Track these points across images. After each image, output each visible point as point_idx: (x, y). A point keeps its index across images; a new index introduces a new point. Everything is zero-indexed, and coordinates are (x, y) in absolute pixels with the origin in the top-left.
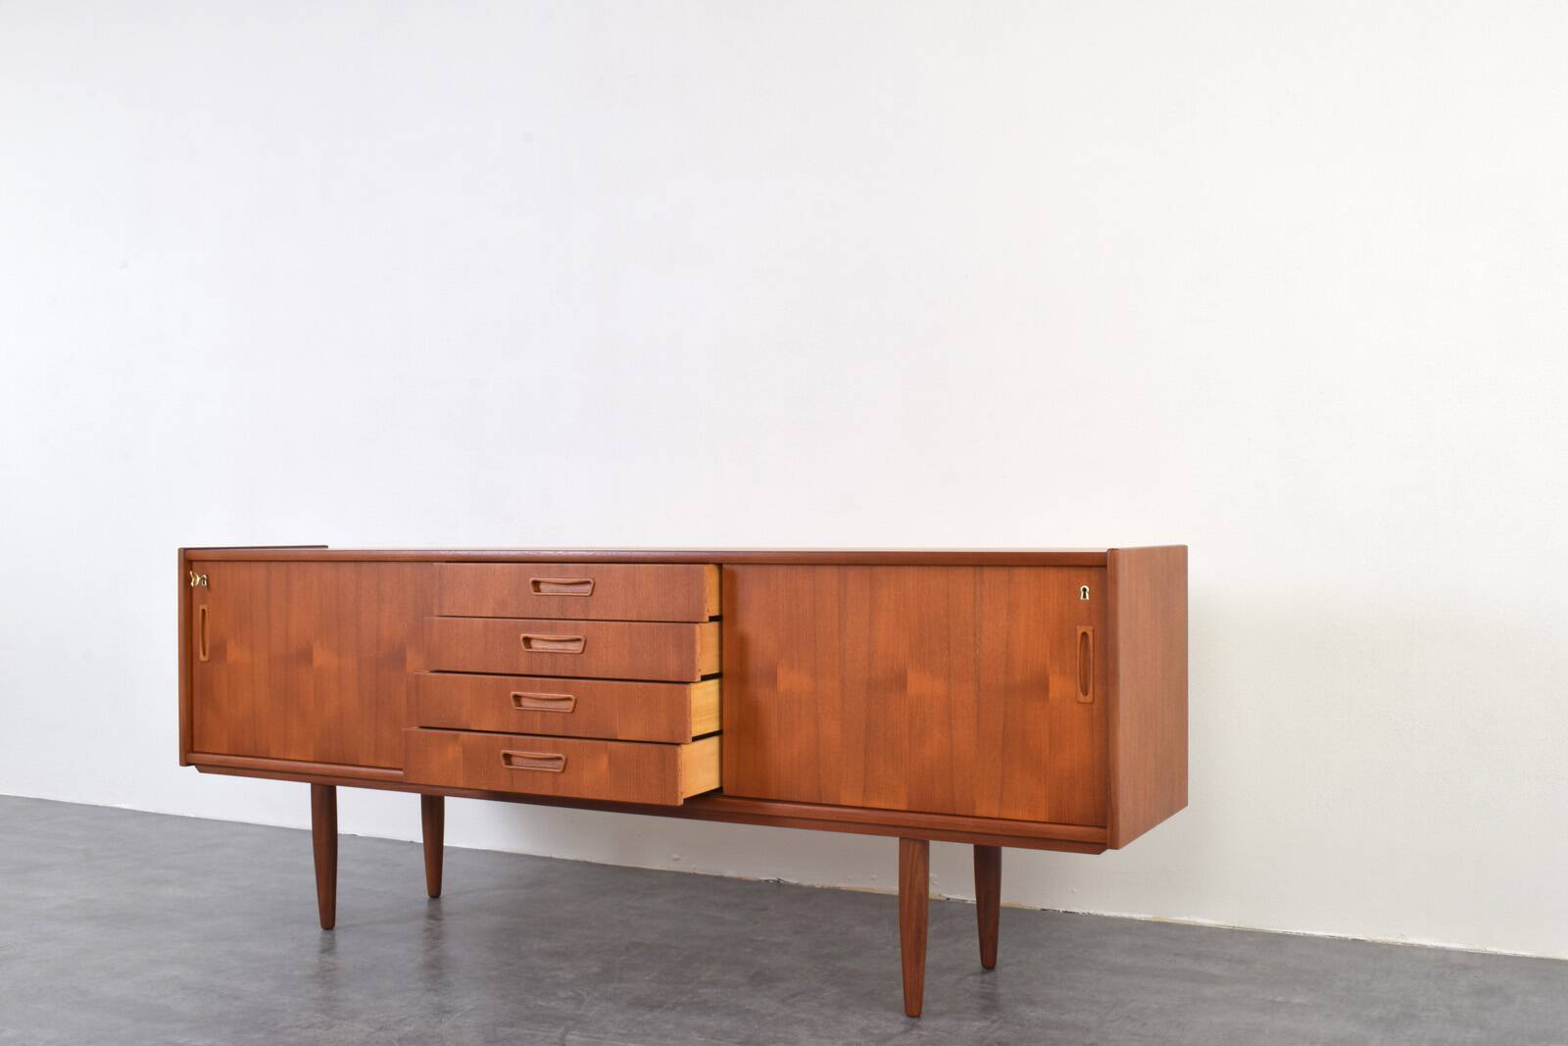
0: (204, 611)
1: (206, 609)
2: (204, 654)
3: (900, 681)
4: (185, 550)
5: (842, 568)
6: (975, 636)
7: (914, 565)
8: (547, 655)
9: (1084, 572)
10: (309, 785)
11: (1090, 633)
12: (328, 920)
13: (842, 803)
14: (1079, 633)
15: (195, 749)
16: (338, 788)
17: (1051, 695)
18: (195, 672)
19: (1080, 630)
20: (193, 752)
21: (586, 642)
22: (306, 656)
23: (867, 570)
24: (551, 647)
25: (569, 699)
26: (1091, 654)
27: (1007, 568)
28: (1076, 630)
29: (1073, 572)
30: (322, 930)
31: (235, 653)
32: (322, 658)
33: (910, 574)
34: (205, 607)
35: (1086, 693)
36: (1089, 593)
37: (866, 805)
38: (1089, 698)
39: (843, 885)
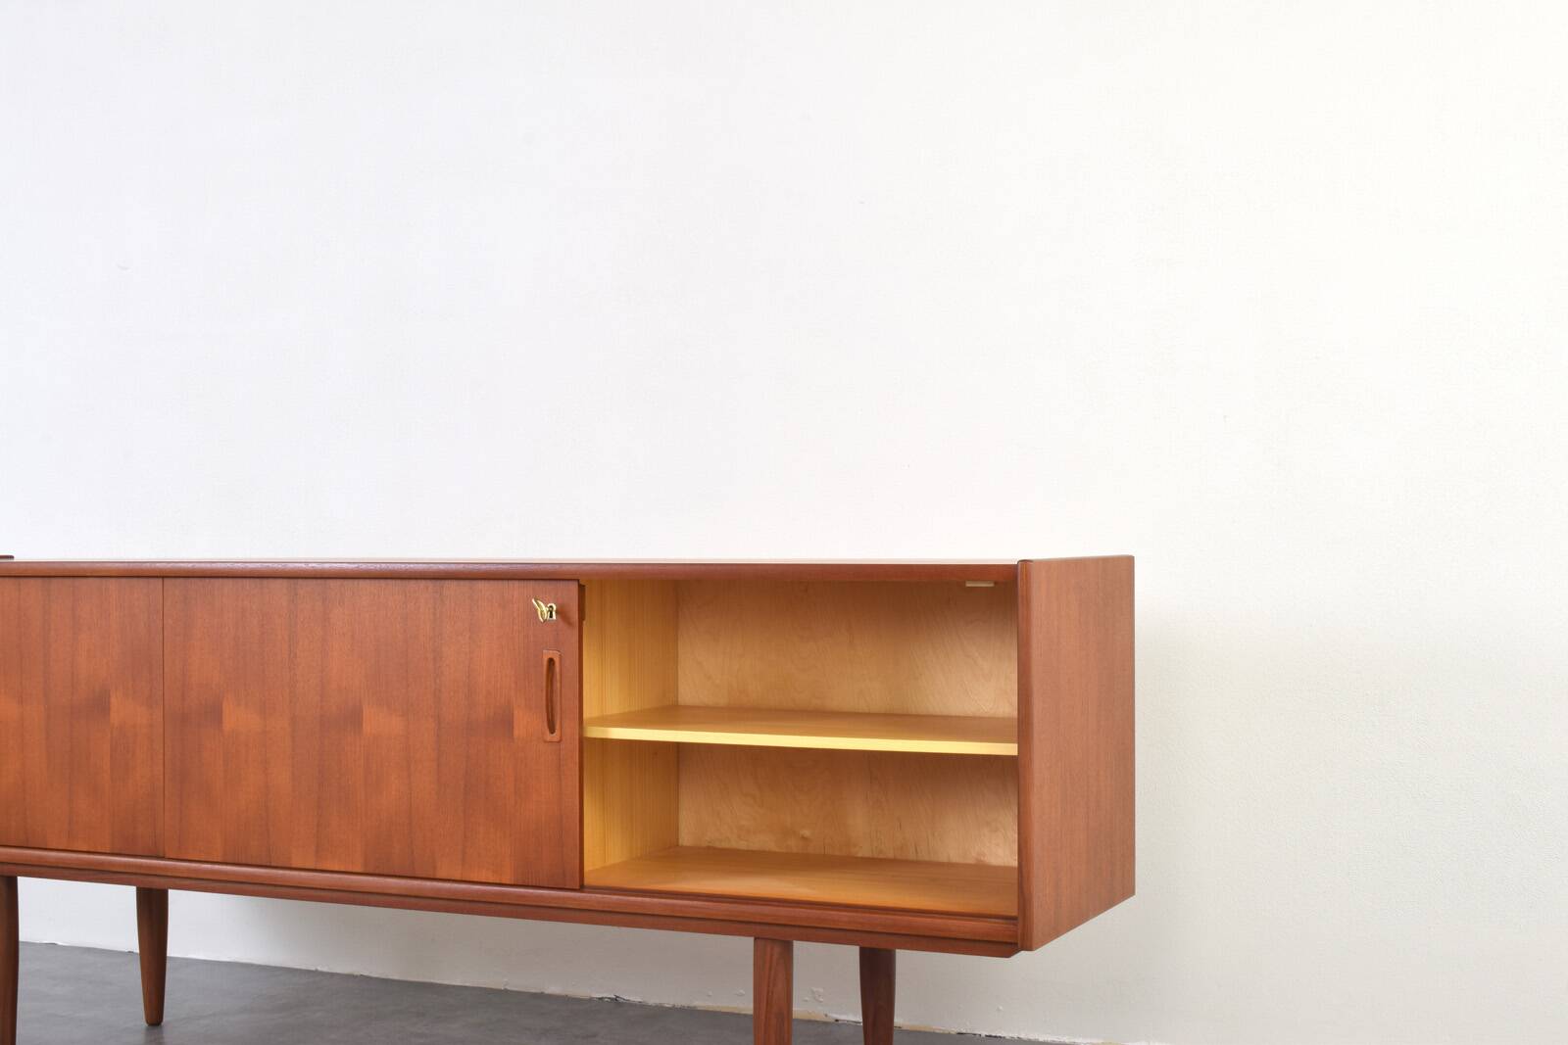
3: (351, 719)
6: (435, 663)
9: (550, 587)
11: (557, 660)
13: (294, 866)
14: (545, 659)
17: (516, 732)
19: (547, 655)
23: (321, 584)
26: (558, 685)
28: (542, 655)
29: (540, 585)
35: (552, 731)
36: (557, 612)
37: (319, 867)
38: (556, 737)
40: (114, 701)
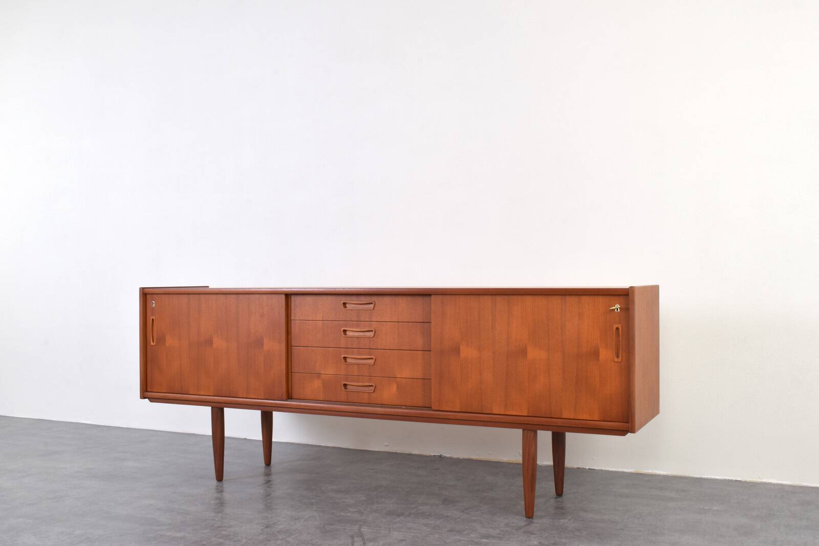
0: (153, 319)
1: (154, 318)
2: (153, 342)
3: (523, 352)
4: (143, 288)
5: (494, 297)
6: (562, 330)
7: (530, 295)
8: (355, 338)
9: (617, 298)
10: (210, 407)
11: (620, 328)
12: (220, 476)
13: (494, 413)
15: (148, 390)
16: (225, 409)
17: (600, 358)
18: (148, 351)
19: (615, 326)
20: (147, 392)
21: (375, 332)
22: (210, 342)
23: (506, 297)
24: (356, 334)
25: (372, 358)
26: (621, 338)
27: (578, 296)
28: (613, 327)
29: (612, 298)
30: (216, 481)
31: (170, 341)
32: (218, 343)
33: (529, 299)
34: (154, 317)
35: (618, 357)
37: (506, 413)
38: (620, 359)
39: (474, 457)
40: (265, 341)
